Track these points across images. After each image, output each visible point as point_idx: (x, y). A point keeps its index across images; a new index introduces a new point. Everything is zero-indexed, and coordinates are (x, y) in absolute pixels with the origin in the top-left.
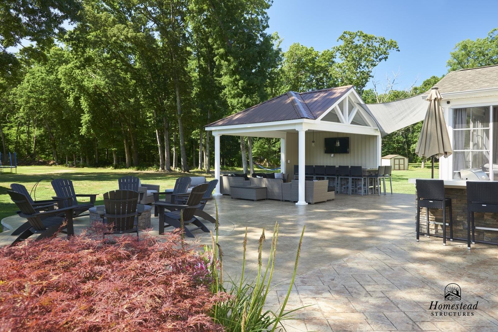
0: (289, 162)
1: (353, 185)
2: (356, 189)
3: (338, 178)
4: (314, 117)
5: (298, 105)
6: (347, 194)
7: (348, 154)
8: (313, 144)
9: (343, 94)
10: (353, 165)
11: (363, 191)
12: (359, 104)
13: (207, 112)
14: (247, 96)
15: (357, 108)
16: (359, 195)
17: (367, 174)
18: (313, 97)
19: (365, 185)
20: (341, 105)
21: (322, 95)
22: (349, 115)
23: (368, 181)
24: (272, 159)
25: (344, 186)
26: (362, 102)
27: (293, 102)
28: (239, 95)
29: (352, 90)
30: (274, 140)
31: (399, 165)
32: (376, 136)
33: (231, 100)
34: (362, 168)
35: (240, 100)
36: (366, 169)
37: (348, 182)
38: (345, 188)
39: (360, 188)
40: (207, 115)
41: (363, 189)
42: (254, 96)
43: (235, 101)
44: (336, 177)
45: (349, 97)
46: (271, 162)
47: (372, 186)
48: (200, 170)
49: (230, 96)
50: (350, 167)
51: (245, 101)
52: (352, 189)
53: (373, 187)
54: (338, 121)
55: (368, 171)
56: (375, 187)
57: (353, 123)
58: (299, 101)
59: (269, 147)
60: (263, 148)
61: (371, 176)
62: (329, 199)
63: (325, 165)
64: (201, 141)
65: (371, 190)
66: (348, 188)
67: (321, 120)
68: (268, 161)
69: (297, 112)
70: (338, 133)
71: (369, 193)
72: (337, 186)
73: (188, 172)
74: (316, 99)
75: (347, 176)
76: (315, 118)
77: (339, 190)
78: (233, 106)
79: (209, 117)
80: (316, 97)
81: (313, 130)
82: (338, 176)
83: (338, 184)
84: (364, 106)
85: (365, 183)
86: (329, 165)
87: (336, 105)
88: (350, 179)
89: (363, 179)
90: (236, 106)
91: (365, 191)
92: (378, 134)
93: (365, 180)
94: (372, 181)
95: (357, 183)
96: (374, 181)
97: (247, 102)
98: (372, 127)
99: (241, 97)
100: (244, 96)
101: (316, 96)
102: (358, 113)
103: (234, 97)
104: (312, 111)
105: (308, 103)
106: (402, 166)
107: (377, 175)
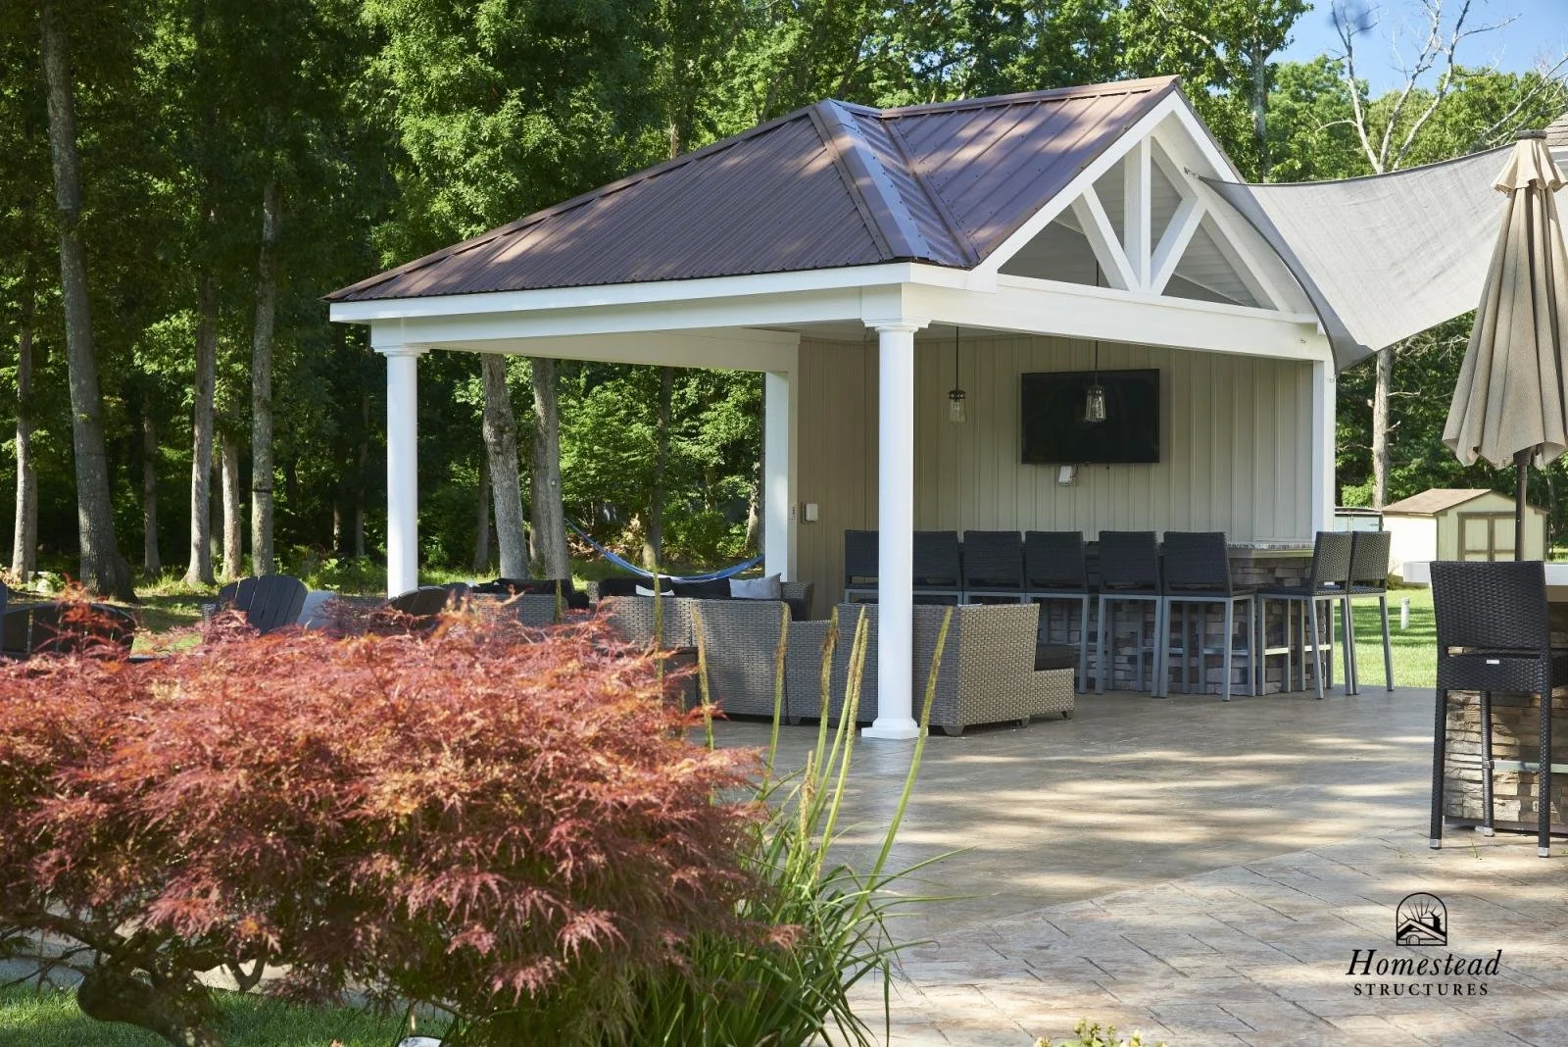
0: (812, 512)
1: (1175, 643)
2: (1194, 662)
3: (1094, 603)
4: (965, 255)
5: (873, 188)
6: (1145, 692)
7: (1154, 468)
8: (956, 407)
9: (1119, 127)
10: (1180, 528)
11: (1229, 672)
12: (1214, 183)
13: (258, 199)
14: (530, 103)
15: (1201, 204)
16: (1211, 693)
17: (1255, 578)
18: (951, 143)
19: (1240, 641)
20: (1111, 190)
21: (1008, 129)
22: (1155, 242)
23: (1259, 616)
24: (681, 515)
25: (1128, 651)
26: (1227, 173)
27: (846, 164)
28: (479, 95)
29: (1174, 103)
30: (691, 391)
31: (1491, 551)
32: (1308, 366)
33: (426, 125)
34: (1229, 542)
35: (487, 124)
36: (1247, 549)
37: (1148, 628)
38: (1132, 660)
39: (1217, 660)
40: (259, 220)
41: (1229, 661)
42: (575, 104)
43: (451, 133)
44: (1085, 598)
45: (1154, 140)
46: (672, 538)
47: (1282, 643)
48: (200, 588)
49: (417, 99)
50: (1160, 539)
51: (518, 133)
52: (1175, 663)
53: (1285, 650)
54: (1095, 275)
55: (1259, 562)
56: (1296, 652)
57: (1177, 287)
58: (876, 161)
59: (662, 436)
60: (619, 443)
61: (1277, 586)
62: (1041, 709)
63: (1023, 529)
64: (205, 389)
65: (1275, 672)
66: (1148, 657)
67: (1003, 270)
68: (649, 532)
69: (870, 224)
70: (1096, 344)
71: (1266, 687)
72: (1092, 651)
73: (129, 597)
74: (969, 153)
75: (1148, 587)
76: (969, 260)
77: (1098, 673)
78: (441, 165)
79: (268, 233)
80: (971, 141)
81: (958, 329)
82: (1094, 590)
83: (1093, 637)
84: (1239, 195)
85: (1243, 628)
86: (1043, 528)
87: (1081, 187)
88: (1163, 604)
89: (1230, 603)
90: (460, 163)
91: (1244, 672)
92: (1319, 351)
93: (1246, 613)
94: (1283, 617)
95: (1200, 632)
96: (1296, 620)
97: (531, 140)
98: (1285, 313)
99: (491, 108)
100: (513, 102)
101: (969, 132)
102: (1205, 232)
103: (440, 105)
104: (951, 221)
105: (930, 176)
107: (1308, 587)
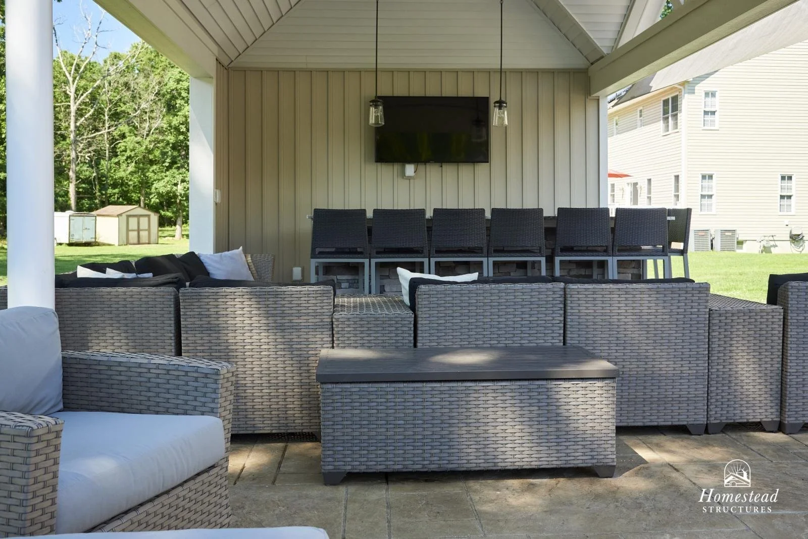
0: (218, 196)
7: (478, 167)
31: (139, 231)
44: (543, 260)
82: (551, 254)
106: (144, 234)
